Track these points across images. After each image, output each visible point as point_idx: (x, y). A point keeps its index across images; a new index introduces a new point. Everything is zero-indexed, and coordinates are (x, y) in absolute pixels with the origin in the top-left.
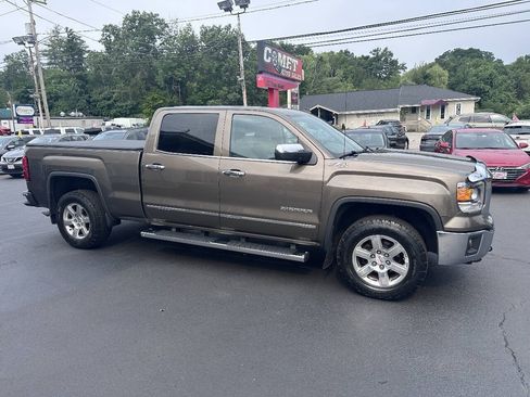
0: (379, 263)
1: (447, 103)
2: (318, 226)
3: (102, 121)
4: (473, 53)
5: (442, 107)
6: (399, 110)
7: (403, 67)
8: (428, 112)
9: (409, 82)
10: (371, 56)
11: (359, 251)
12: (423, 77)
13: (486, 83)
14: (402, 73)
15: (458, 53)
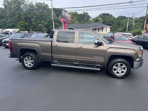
0: (119, 70)
1: (103, 28)
2: (104, 61)
3: (2, 30)
4: (108, 15)
5: (102, 28)
6: (92, 29)
7: (91, 18)
8: (99, 30)
9: (93, 21)
10: (83, 14)
11: (114, 67)
12: (96, 20)
13: (111, 23)
14: (91, 19)
15: (104, 14)
